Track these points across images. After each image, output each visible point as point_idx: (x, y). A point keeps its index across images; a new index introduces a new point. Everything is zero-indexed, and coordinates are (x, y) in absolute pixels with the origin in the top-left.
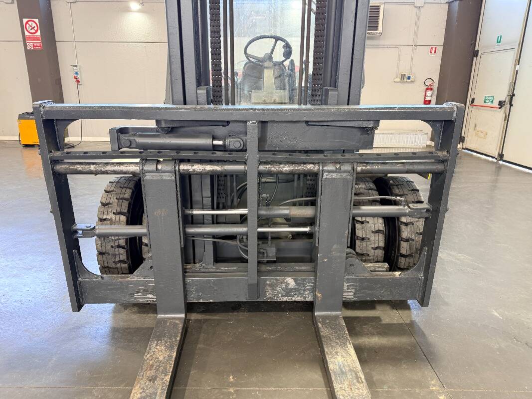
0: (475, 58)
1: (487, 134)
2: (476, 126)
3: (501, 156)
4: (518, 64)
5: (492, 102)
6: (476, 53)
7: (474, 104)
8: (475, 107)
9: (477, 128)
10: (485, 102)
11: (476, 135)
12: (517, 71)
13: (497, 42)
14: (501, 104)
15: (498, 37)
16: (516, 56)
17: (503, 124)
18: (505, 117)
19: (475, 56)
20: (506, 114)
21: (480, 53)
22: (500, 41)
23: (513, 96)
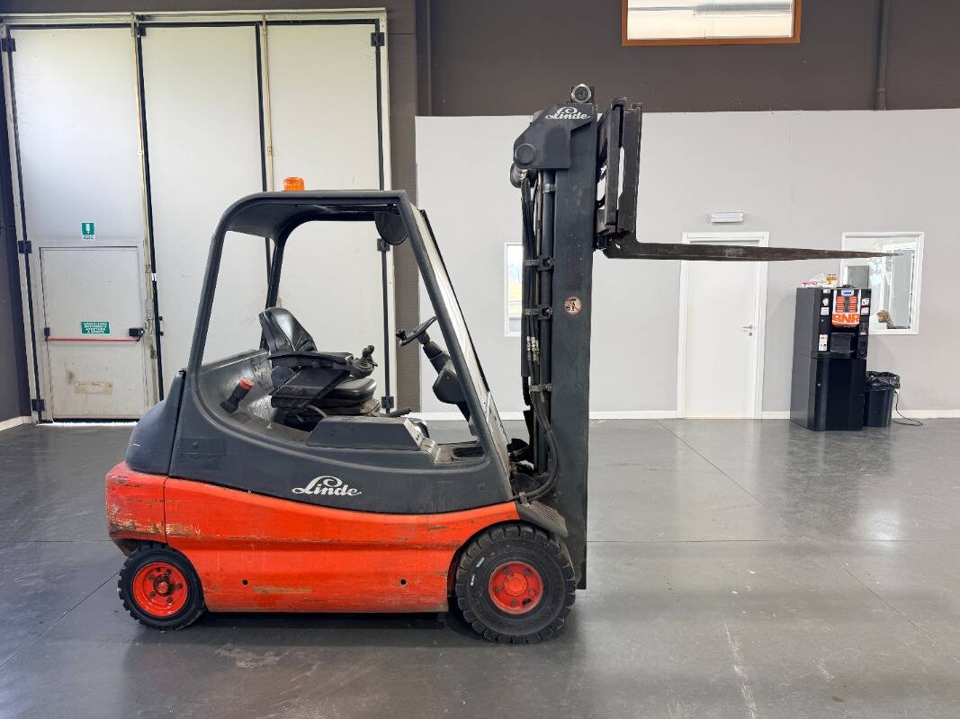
0: (21, 257)
1: (110, 386)
2: (71, 376)
4: (154, 272)
5: (107, 331)
6: (26, 247)
7: (49, 337)
8: (55, 342)
9: (79, 378)
10: (84, 331)
11: (78, 391)
12: (155, 283)
13: (85, 232)
14: (135, 333)
15: (84, 225)
16: (146, 260)
17: (151, 364)
18: (152, 352)
19: (21, 252)
20: (152, 347)
21: (35, 248)
22: (92, 232)
23: (158, 319)
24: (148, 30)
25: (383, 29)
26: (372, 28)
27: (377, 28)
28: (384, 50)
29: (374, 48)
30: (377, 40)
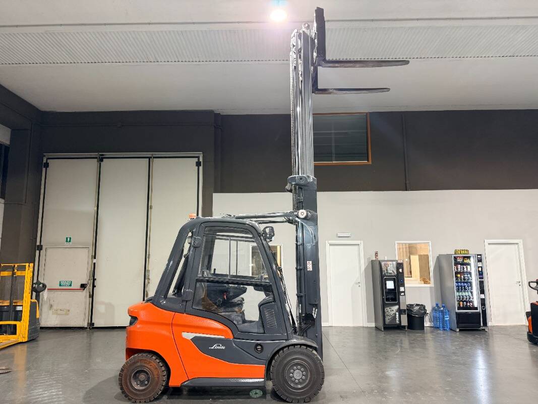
0: (37, 252)
1: (69, 311)
2: (51, 306)
3: (91, 324)
4: (95, 258)
5: (71, 285)
6: (40, 248)
9: (55, 307)
10: (60, 285)
11: (54, 313)
12: (95, 263)
13: (67, 241)
14: (83, 286)
15: (67, 238)
16: (91, 253)
17: (88, 300)
18: (90, 295)
19: (38, 250)
20: (90, 293)
21: (44, 248)
22: (70, 241)
23: (94, 280)
24: (104, 160)
25: (201, 160)
26: (196, 160)
27: (199, 160)
28: (201, 168)
29: (197, 167)
30: (198, 164)
